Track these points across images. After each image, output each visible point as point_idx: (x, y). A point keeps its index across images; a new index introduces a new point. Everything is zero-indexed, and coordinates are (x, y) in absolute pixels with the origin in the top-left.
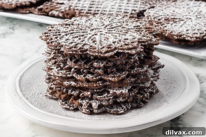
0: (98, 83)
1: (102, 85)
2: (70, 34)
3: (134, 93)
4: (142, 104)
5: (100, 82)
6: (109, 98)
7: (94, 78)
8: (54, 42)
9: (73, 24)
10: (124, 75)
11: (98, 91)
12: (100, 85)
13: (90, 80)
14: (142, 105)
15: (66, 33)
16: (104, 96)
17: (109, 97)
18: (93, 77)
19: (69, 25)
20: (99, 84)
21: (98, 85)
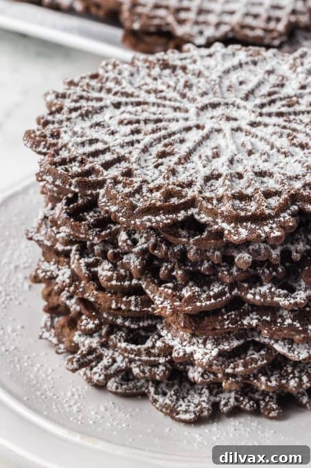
0: (124, 299)
1: (137, 309)
2: (132, 104)
3: (245, 366)
4: (274, 410)
5: (133, 298)
6: (152, 358)
7: (114, 283)
8: (53, 123)
9: (184, 69)
10: (213, 301)
11: (127, 323)
12: (133, 308)
13: (103, 285)
14: (273, 414)
15: (117, 99)
16: (139, 349)
17: (155, 356)
18: (112, 276)
19: (174, 68)
20: (128, 303)
21: (123, 307)
